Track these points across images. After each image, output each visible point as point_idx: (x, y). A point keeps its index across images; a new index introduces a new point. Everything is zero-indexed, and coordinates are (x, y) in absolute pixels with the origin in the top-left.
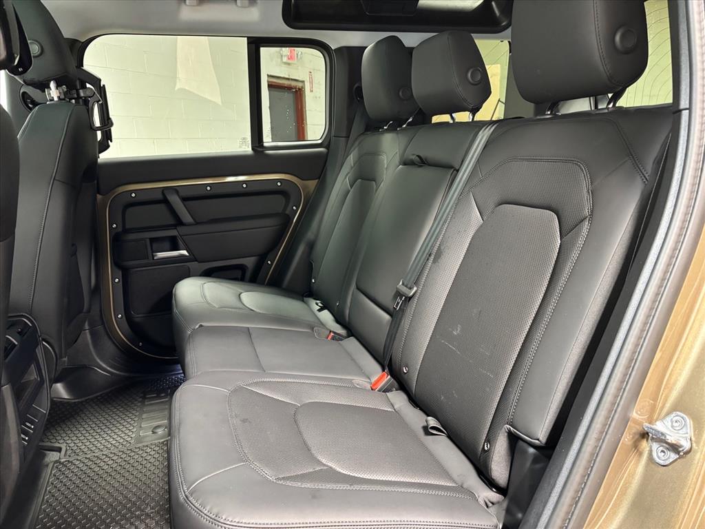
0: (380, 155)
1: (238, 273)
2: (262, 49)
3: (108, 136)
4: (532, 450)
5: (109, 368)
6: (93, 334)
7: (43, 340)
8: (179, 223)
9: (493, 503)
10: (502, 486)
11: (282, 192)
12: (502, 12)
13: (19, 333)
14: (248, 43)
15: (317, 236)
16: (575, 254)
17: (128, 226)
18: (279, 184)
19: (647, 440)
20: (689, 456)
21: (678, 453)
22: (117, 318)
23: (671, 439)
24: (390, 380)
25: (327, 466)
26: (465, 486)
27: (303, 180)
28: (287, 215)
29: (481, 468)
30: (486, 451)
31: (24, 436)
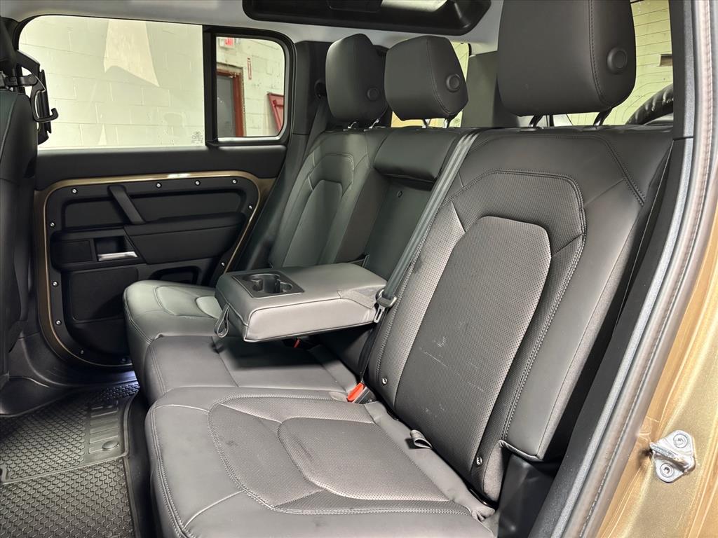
0: (346, 156)
1: (190, 276)
2: (217, 38)
3: (46, 127)
4: (526, 465)
5: (46, 380)
6: (29, 343)
8: (126, 222)
9: (485, 517)
10: (493, 499)
11: (238, 190)
12: (464, 14)
14: (204, 32)
15: (276, 237)
16: (569, 272)
17: (68, 224)
18: (234, 182)
19: (651, 458)
20: (693, 473)
21: (683, 470)
22: (55, 326)
23: (678, 458)
24: (366, 391)
25: (322, 488)
26: (456, 501)
27: (259, 178)
28: (243, 215)
29: (470, 481)
30: (477, 465)
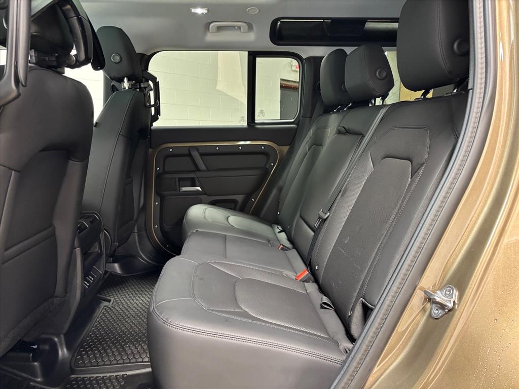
0: (327, 128)
3: (158, 112)
5: (147, 259)
6: (139, 235)
7: (105, 229)
8: (198, 169)
11: (265, 153)
13: (91, 222)
14: (248, 55)
17: (166, 170)
18: (263, 148)
19: (430, 303)
20: (451, 312)
21: (444, 310)
22: (155, 227)
24: (307, 275)
25: (244, 311)
26: (334, 339)
27: (279, 145)
28: (268, 169)
29: (347, 328)
30: (350, 316)
31: (86, 283)
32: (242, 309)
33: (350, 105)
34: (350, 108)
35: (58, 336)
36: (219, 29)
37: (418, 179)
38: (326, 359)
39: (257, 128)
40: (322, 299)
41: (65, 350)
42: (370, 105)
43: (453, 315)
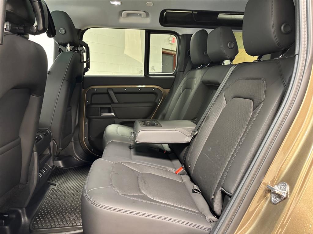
0: (194, 79)
2: (151, 35)
3: (88, 66)
5: (79, 158)
6: (74, 143)
7: (53, 140)
8: (113, 102)
9: (213, 222)
10: (218, 215)
11: (155, 93)
13: (44, 135)
14: (146, 32)
15: (167, 112)
16: (255, 117)
17: (92, 102)
18: (154, 90)
19: (270, 193)
20: (285, 200)
21: (281, 199)
22: (85, 138)
24: (183, 170)
25: (145, 195)
26: (203, 213)
27: (163, 88)
28: (156, 103)
29: (211, 207)
30: (212, 199)
31: (40, 174)
32: (143, 194)
33: (209, 64)
34: (208, 66)
35: (21, 208)
36: (128, 15)
37: (258, 112)
38: (199, 227)
39: (150, 78)
40: (193, 186)
41: (26, 218)
42: (223, 65)
43: (287, 202)
